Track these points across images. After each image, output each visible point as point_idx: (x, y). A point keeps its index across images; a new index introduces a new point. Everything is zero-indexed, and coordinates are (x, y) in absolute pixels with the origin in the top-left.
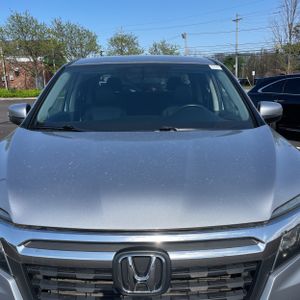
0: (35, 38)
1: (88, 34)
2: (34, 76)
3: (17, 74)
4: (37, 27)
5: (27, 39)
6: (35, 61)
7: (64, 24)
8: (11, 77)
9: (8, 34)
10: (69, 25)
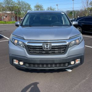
0: (12, 6)
1: (28, 4)
2: (11, 17)
3: (6, 16)
4: (12, 2)
5: (10, 6)
6: (12, 13)
7: (20, 1)
8: (5, 18)
9: (4, 4)
10: (22, 1)
